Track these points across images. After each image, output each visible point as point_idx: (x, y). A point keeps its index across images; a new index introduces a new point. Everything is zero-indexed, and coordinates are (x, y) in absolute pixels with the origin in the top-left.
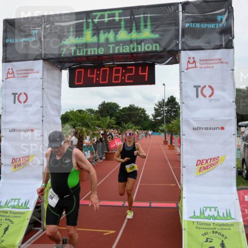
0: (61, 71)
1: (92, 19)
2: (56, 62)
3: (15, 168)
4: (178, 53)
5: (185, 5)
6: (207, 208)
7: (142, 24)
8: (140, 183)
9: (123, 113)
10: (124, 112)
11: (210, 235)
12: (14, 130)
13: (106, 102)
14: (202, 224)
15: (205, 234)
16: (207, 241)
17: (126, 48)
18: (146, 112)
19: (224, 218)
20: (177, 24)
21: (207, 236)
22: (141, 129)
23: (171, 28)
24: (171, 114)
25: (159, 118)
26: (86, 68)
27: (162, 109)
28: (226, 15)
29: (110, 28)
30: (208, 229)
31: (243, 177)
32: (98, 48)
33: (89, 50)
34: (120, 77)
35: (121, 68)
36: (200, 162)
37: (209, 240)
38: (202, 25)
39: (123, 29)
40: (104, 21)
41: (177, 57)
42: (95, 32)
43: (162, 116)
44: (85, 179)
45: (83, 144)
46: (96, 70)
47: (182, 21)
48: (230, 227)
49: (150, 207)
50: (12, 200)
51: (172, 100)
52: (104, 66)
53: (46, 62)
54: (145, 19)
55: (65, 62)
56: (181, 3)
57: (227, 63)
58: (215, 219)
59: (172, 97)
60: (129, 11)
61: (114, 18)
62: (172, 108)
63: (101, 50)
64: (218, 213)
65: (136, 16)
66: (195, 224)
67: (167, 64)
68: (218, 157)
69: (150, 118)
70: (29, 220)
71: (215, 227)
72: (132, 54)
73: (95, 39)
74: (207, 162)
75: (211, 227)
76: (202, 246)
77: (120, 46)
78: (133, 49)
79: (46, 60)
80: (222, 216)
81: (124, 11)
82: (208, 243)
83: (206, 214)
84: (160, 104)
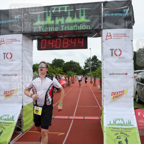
0: (33, 40)
1: (51, 10)
2: (30, 35)
3: (6, 97)
4: (101, 31)
5: (105, 4)
6: (117, 119)
7: (80, 14)
8: (78, 106)
9: (66, 65)
11: (119, 135)
12: (5, 75)
14: (114, 128)
15: (117, 134)
16: (117, 138)
18: (80, 65)
19: (127, 125)
20: (100, 14)
21: (118, 135)
22: (77, 75)
23: (97, 16)
24: (94, 66)
25: (87, 68)
26: (47, 39)
27: (89, 63)
29: (62, 16)
30: (118, 131)
31: (136, 102)
32: (55, 27)
33: (50, 28)
35: (68, 39)
36: (113, 94)
37: (119, 138)
38: (115, 14)
41: (100, 33)
42: (52, 18)
43: (89, 67)
46: (53, 40)
47: (103, 12)
49: (84, 119)
50: (4, 115)
51: (95, 58)
52: (58, 38)
53: (24, 35)
54: (82, 11)
55: (35, 35)
56: (102, 2)
57: (129, 37)
58: (122, 125)
59: (95, 56)
60: (72, 7)
61: (64, 10)
62: (95, 62)
63: (57, 28)
64: (124, 122)
65: (76, 9)
66: (111, 128)
68: (124, 90)
69: (82, 68)
70: (14, 127)
71: (122, 130)
72: (74, 31)
73: (53, 22)
76: (115, 141)
77: (68, 26)
78: (75, 28)
79: (24, 34)
80: (126, 124)
81: (70, 6)
83: (117, 123)
84: (88, 60)
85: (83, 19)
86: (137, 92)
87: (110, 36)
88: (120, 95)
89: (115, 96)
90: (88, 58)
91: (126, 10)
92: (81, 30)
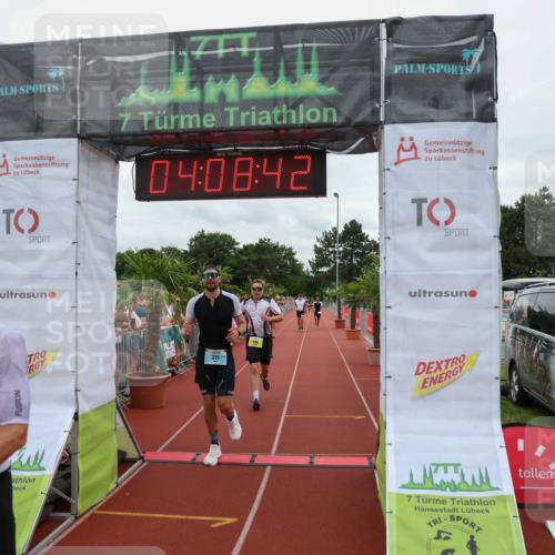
0: (117, 163)
1: (190, 50)
2: (108, 143)
4: (376, 130)
5: (394, 27)
6: (438, 465)
7: (300, 63)
8: (287, 413)
9: (244, 258)
10: (247, 255)
11: (445, 525)
12: (10, 294)
13: (206, 233)
14: (428, 500)
15: (435, 522)
16: (438, 537)
17: (265, 115)
18: (296, 257)
19: (475, 488)
20: (375, 66)
21: (439, 527)
22: (284, 294)
23: (363, 74)
24: (351, 261)
25: (325, 269)
26: (174, 158)
27: (331, 250)
28: (481, 49)
29: (229, 71)
30: (441, 510)
31: (511, 399)
32: (202, 115)
33: (182, 118)
34: (250, 179)
35: (251, 160)
36: (423, 367)
37: (443, 535)
38: (431, 67)
39: (257, 73)
40: (216, 55)
41: (375, 139)
42: (194, 78)
43: (332, 265)
44: (164, 404)
45: (158, 327)
46: (195, 163)
47: (387, 59)
48: (489, 507)
49: (311, 466)
51: (354, 230)
52: (214, 155)
53: (86, 143)
54: (307, 53)
55: (127, 144)
56: (384, 21)
58: (456, 489)
59: (353, 223)
60: (271, 35)
61: (238, 49)
62: (353, 247)
63: (209, 118)
64: (462, 475)
65: (284, 47)
66: (414, 500)
67: (353, 152)
68: (464, 356)
69: (305, 269)
71: (456, 506)
72: (276, 129)
73: (195, 95)
74: (439, 367)
75: (447, 507)
76: (429, 547)
77: (251, 111)
78: (280, 118)
79: (86, 138)
80: (470, 483)
81: (262, 34)
82: (441, 541)
83: (437, 479)
84: (326, 238)
85: (309, 84)
86: (512, 362)
87: (410, 150)
88: (448, 375)
89: (430, 376)
91: (472, 52)
92: (303, 125)
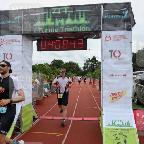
0: (32, 41)
1: (51, 12)
2: (30, 36)
4: (100, 33)
5: (105, 6)
6: (116, 120)
7: (80, 15)
8: (77, 107)
10: (66, 65)
11: (118, 136)
13: (56, 60)
14: (113, 129)
15: (115, 135)
16: (116, 139)
17: (71, 29)
18: (79, 66)
19: (126, 126)
20: (100, 16)
21: (116, 136)
22: (76, 75)
23: (97, 18)
24: (93, 67)
25: (87, 69)
26: (47, 40)
27: (88, 64)
28: (127, 11)
29: (62, 17)
30: (117, 132)
31: (135, 103)
32: (54, 29)
33: (50, 29)
34: (67, 45)
35: (67, 40)
37: (117, 138)
38: (114, 16)
39: (69, 18)
41: (100, 35)
43: (88, 68)
44: (45, 104)
45: (43, 84)
46: (53, 41)
48: (129, 131)
49: (83, 120)
51: (94, 59)
52: (58, 39)
54: (82, 13)
55: (35, 36)
56: (102, 4)
57: (128, 38)
58: (121, 126)
59: (94, 57)
60: (73, 8)
61: (64, 12)
62: (94, 63)
63: (56, 29)
64: (123, 123)
65: (76, 11)
66: (110, 129)
68: (123, 92)
69: (81, 69)
71: (121, 131)
72: (74, 32)
73: (53, 23)
74: (116, 94)
75: (118, 131)
76: (114, 142)
77: (67, 28)
79: (25, 35)
81: (70, 8)
82: (117, 140)
83: (116, 124)
84: (87, 61)
86: (135, 93)
87: (109, 38)
88: (119, 97)
89: (114, 97)
90: (88, 59)
91: (125, 12)
92: (81, 31)
